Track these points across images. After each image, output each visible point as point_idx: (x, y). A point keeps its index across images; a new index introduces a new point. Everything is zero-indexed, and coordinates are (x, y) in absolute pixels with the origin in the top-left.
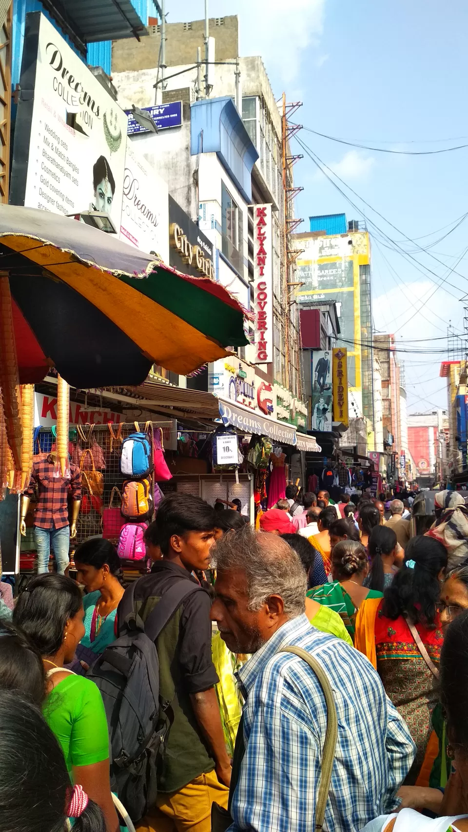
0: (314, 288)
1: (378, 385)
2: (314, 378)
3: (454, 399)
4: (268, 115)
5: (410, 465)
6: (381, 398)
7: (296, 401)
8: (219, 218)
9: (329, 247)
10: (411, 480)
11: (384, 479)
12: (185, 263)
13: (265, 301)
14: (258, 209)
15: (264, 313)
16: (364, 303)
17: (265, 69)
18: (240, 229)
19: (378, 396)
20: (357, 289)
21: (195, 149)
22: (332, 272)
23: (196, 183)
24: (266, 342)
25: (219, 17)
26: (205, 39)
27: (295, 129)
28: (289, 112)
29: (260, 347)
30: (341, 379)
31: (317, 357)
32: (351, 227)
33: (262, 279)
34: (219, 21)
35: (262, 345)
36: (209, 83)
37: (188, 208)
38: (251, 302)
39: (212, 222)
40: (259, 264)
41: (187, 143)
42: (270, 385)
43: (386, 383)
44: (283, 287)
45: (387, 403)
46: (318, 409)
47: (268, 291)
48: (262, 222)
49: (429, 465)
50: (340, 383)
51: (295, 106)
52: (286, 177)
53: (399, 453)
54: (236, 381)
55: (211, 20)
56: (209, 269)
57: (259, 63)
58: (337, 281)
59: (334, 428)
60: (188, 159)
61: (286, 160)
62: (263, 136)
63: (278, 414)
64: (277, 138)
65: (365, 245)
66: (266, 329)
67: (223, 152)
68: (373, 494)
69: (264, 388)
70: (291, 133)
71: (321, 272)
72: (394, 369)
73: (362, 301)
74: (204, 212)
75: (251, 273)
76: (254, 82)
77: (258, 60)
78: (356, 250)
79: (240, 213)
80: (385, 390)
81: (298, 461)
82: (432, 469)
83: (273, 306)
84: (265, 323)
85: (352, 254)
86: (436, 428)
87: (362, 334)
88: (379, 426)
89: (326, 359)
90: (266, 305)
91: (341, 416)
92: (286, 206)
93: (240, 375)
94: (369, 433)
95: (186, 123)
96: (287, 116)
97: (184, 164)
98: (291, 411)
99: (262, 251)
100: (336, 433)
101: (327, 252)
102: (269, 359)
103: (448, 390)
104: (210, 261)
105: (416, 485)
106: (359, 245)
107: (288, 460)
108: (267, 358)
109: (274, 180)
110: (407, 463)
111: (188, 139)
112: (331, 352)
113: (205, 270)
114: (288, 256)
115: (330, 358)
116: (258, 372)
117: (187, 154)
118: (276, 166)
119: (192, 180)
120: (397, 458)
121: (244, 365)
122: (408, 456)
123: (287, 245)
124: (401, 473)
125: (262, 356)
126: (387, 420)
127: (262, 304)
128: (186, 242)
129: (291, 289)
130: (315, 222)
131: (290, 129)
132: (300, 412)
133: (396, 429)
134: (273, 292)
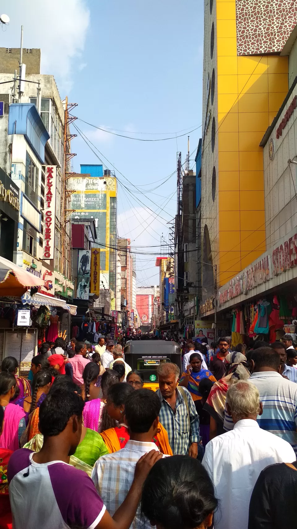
0: (82, 208)
1: (119, 270)
2: (79, 266)
3: (163, 280)
4: (56, 109)
5: (137, 318)
6: (120, 277)
7: (67, 281)
8: (24, 173)
9: (92, 184)
10: (137, 327)
11: (120, 327)
12: (2, 200)
13: (50, 222)
14: (48, 168)
15: (50, 229)
16: (112, 220)
17: (56, 83)
18: (37, 178)
19: (118, 276)
20: (108, 211)
21: (11, 131)
22: (94, 199)
23: (11, 151)
24: (50, 247)
25: (29, 48)
26: (20, 64)
27: (72, 119)
28: (69, 108)
29: (46, 250)
30: (96, 267)
31: (82, 253)
32: (106, 174)
33: (49, 209)
34: (29, 51)
35: (47, 248)
36: (21, 90)
37: (5, 166)
38: (42, 222)
39: (20, 175)
40: (47, 200)
41: (6, 127)
42: (51, 272)
43: (124, 268)
44: (62, 211)
45: (124, 280)
46: (81, 285)
47: (53, 217)
48: (50, 176)
49: (148, 318)
50: (96, 269)
51: (73, 105)
52: (66, 146)
53: (130, 311)
54: (30, 270)
55: (24, 49)
56: (16, 204)
57: (52, 79)
58: (97, 205)
59: (90, 297)
60: (6, 136)
61: (67, 136)
62: (53, 122)
63: (55, 289)
64: (62, 123)
65: (114, 185)
66: (50, 239)
67: (28, 135)
68: (112, 337)
69: (47, 274)
70: (70, 121)
71: (87, 199)
72: (130, 259)
73: (111, 219)
74: (15, 169)
75: (42, 205)
76: (49, 90)
77: (52, 77)
78: (108, 188)
79: (37, 170)
80: (124, 272)
81: (66, 318)
82: (150, 321)
83: (55, 223)
84: (50, 236)
85: (106, 190)
86: (153, 296)
87: (110, 238)
88: (119, 295)
89: (87, 255)
90: (51, 225)
91: (95, 289)
92: (66, 164)
93: (33, 267)
94: (112, 299)
95: (6, 115)
96: (68, 110)
97: (3, 139)
98: (64, 286)
99: (50, 193)
100: (91, 300)
101: (91, 187)
102: (51, 257)
103: (160, 274)
104: (17, 199)
105: (139, 330)
106: (110, 185)
107: (60, 319)
108: (50, 256)
109: (59, 148)
110: (135, 317)
111: (6, 125)
112: (90, 251)
113: (14, 204)
114: (65, 193)
115: (89, 255)
116: (44, 264)
117: (6, 133)
118: (60, 140)
119: (8, 149)
120: (129, 314)
121: (35, 261)
122: (136, 313)
123: (65, 187)
124: (131, 323)
125: (47, 255)
126: (124, 291)
127: (48, 224)
128: (3, 188)
129: (67, 213)
130: (84, 168)
131: (69, 119)
132: (69, 287)
133: (129, 297)
134: (55, 216)
